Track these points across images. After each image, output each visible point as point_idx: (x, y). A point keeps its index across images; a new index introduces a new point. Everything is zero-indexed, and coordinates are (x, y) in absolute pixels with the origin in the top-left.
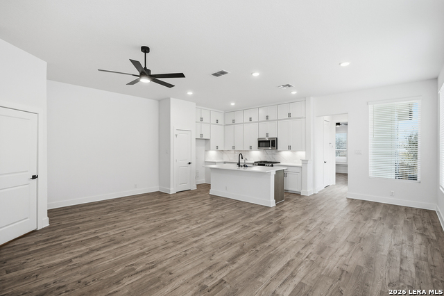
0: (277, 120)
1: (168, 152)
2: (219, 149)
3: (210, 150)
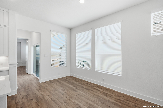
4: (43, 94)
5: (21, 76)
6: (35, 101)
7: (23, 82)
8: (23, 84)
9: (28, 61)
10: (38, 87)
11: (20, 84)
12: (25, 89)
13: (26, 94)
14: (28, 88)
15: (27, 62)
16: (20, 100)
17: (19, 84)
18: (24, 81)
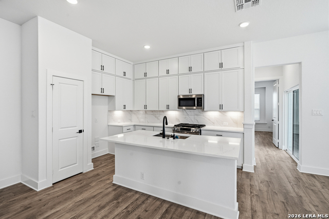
0: (204, 72)
1: (35, 115)
2: (127, 109)
3: (115, 110)
4: (301, 196)
5: (264, 148)
6: (281, 198)
7: (265, 159)
8: (264, 161)
9: (277, 123)
10: (292, 178)
11: (261, 161)
12: (267, 170)
13: (267, 179)
14: (272, 171)
15: (275, 125)
16: (256, 183)
17: (259, 160)
18: (267, 157)
